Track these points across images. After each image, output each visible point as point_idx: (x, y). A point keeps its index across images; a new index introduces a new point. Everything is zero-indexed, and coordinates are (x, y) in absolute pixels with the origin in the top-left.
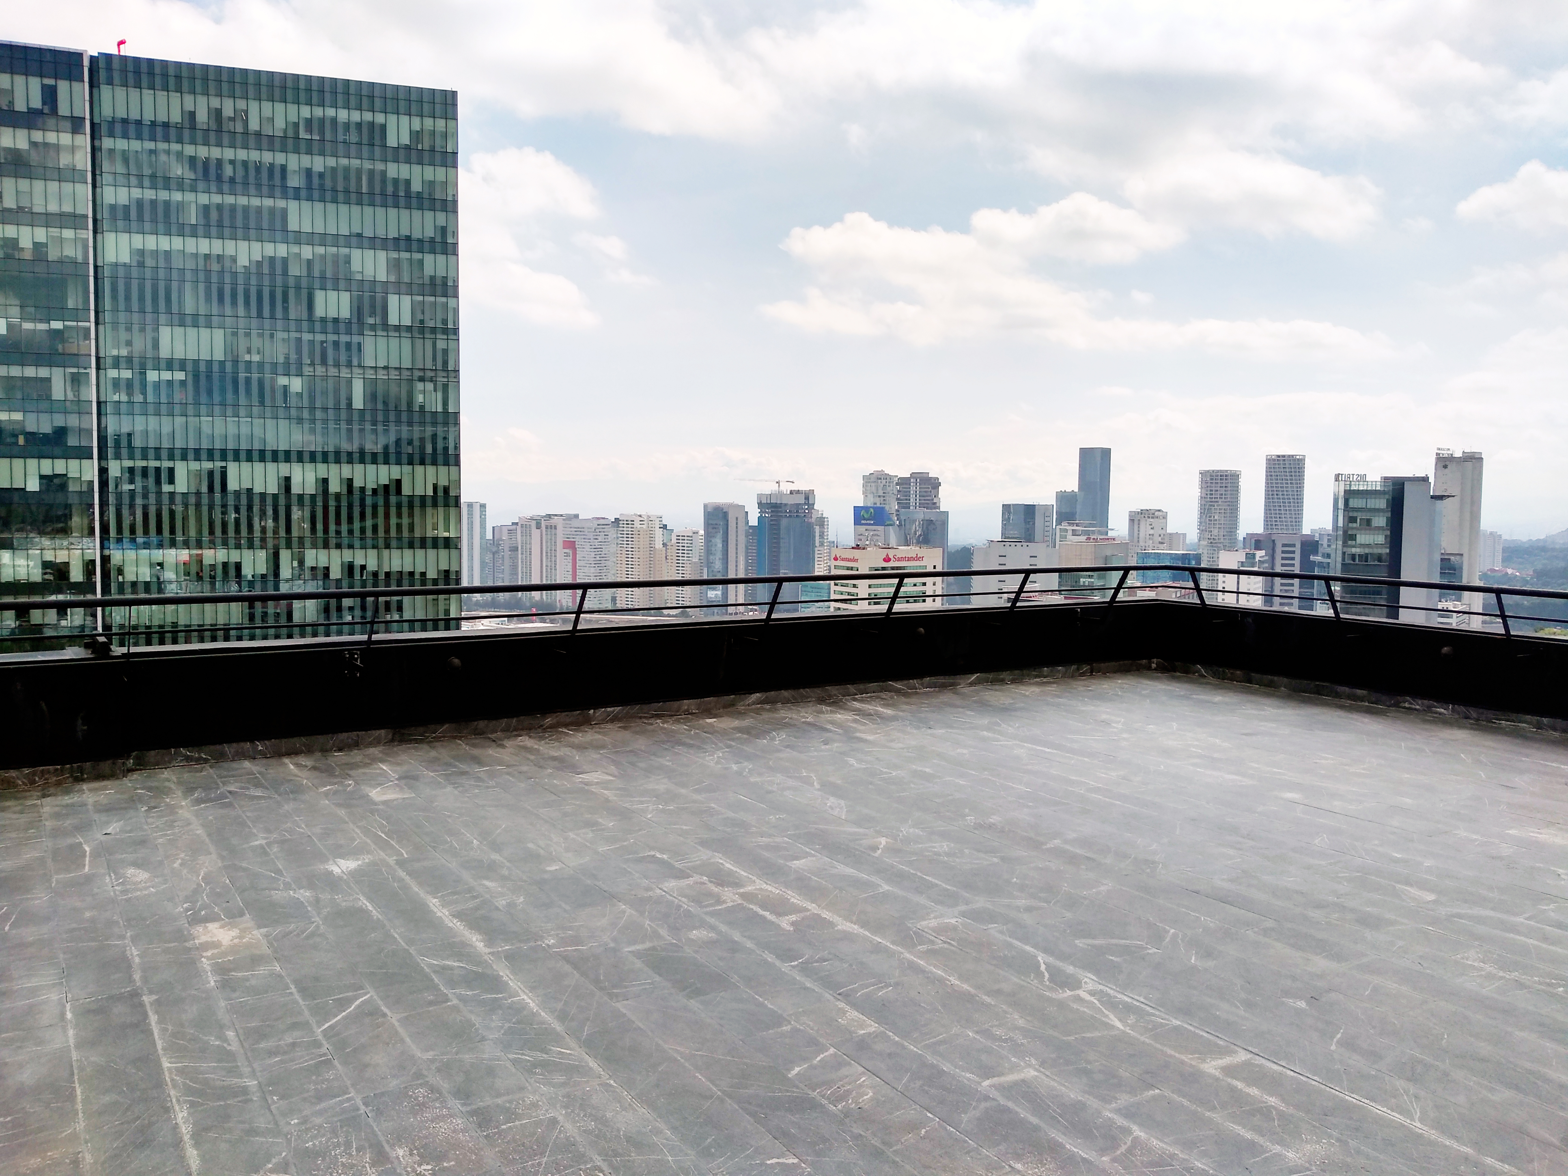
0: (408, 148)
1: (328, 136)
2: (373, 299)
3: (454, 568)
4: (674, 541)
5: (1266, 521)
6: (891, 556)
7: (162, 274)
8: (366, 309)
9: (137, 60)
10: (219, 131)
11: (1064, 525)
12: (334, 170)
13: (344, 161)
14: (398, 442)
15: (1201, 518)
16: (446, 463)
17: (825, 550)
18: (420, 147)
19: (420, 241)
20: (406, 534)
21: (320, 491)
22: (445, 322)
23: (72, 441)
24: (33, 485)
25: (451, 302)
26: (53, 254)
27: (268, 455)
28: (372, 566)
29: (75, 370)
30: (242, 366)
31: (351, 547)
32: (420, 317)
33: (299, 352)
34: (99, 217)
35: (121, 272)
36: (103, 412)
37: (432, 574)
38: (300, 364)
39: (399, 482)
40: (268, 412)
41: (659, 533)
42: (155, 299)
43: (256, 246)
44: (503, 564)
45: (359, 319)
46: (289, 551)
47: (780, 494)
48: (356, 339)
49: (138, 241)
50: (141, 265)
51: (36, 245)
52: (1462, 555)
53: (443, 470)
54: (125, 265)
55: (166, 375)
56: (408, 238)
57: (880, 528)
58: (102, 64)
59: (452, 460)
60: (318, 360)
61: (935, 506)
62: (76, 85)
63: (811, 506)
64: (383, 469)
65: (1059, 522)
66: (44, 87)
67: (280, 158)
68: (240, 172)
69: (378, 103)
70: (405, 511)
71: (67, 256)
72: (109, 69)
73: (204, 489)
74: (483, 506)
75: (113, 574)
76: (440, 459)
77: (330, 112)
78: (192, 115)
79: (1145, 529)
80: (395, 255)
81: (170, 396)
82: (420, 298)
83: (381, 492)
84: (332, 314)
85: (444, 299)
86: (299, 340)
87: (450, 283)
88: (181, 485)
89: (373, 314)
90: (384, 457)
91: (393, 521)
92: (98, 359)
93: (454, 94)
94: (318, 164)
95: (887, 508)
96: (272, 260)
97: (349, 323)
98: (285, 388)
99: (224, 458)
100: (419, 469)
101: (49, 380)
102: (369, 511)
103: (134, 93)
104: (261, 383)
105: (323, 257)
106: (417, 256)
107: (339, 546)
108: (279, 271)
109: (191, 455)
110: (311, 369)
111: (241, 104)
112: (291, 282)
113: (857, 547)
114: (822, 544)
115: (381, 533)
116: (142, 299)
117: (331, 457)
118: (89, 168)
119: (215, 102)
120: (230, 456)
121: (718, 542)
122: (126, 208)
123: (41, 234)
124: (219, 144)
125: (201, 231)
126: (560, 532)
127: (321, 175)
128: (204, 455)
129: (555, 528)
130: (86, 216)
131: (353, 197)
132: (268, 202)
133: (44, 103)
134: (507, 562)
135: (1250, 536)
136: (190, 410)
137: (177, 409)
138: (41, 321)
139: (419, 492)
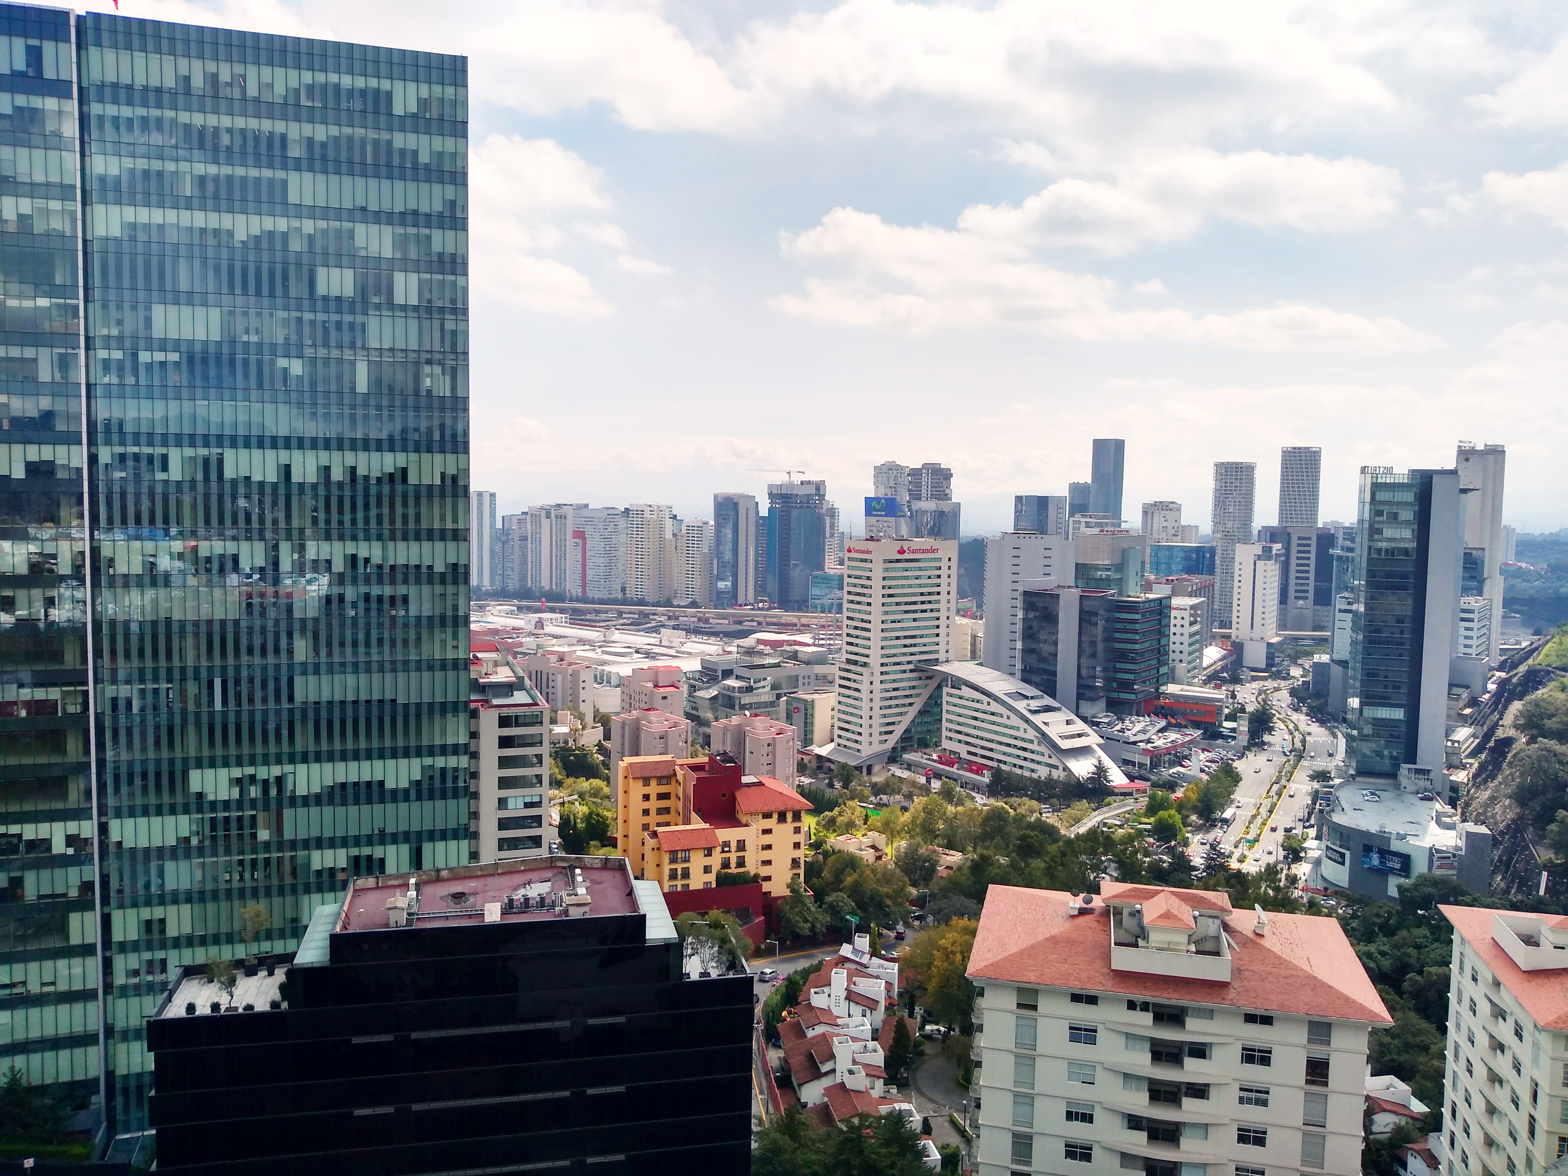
0: (415, 116)
1: (331, 104)
2: (378, 276)
3: (463, 561)
4: (684, 531)
5: (1281, 513)
6: (905, 548)
7: (154, 249)
8: (371, 288)
9: (127, 20)
10: (216, 96)
11: (1077, 517)
12: (337, 139)
13: (347, 130)
14: (404, 431)
15: (1215, 510)
16: (455, 451)
17: (836, 541)
18: (428, 116)
19: (428, 216)
20: (411, 525)
21: (322, 480)
22: (454, 301)
23: (60, 426)
24: (19, 473)
25: (460, 280)
26: (39, 227)
27: (267, 442)
28: (376, 559)
29: (63, 351)
30: (239, 348)
31: (354, 538)
32: (427, 296)
33: (300, 333)
34: (88, 188)
35: (112, 247)
36: (93, 394)
37: (439, 568)
38: (300, 346)
39: (404, 471)
40: (267, 395)
41: (669, 524)
42: (148, 277)
43: (255, 220)
44: (512, 554)
45: (363, 298)
46: (289, 543)
47: (791, 485)
48: (359, 319)
49: (129, 213)
50: (133, 239)
51: (20, 216)
52: (1483, 549)
53: (451, 458)
54: (116, 239)
55: (159, 356)
56: (415, 213)
57: (892, 519)
58: (90, 23)
59: (461, 448)
60: (319, 342)
61: (947, 497)
62: (62, 46)
63: (822, 497)
64: (388, 457)
65: (1072, 514)
66: (29, 48)
67: (280, 127)
68: (238, 141)
69: (384, 68)
70: (411, 501)
71: (54, 230)
72: (98, 29)
73: (200, 476)
74: (493, 495)
75: (103, 565)
76: (448, 446)
77: (333, 78)
78: (187, 79)
79: (1158, 521)
80: (400, 230)
81: (164, 378)
82: (428, 276)
83: (386, 480)
84: (335, 292)
85: (453, 278)
86: (299, 320)
87: (459, 260)
88: (175, 473)
89: (378, 292)
90: (390, 445)
91: (399, 510)
92: (87, 338)
93: (464, 59)
94: (320, 133)
95: (898, 498)
96: (271, 234)
97: (353, 302)
98: (285, 370)
99: (220, 445)
100: (426, 457)
101: (35, 360)
102: (373, 501)
103: (125, 56)
104: (260, 363)
105: (325, 232)
106: (425, 231)
107: (341, 538)
108: (278, 246)
109: (186, 441)
110: (313, 351)
111: (239, 69)
112: (292, 258)
113: (872, 539)
114: (832, 535)
115: (386, 524)
116: (133, 276)
117: (334, 444)
118: (77, 135)
119: (211, 67)
120: (227, 442)
121: (728, 532)
122: (118, 180)
123: (25, 206)
124: (216, 112)
125: (196, 203)
126: (570, 522)
127: (324, 145)
128: (199, 441)
129: (565, 517)
130: (75, 187)
131: (357, 168)
132: (267, 173)
133: (28, 65)
134: (517, 552)
135: (1266, 528)
136: (185, 393)
137: (171, 393)
138: (27, 298)
139: (426, 481)
